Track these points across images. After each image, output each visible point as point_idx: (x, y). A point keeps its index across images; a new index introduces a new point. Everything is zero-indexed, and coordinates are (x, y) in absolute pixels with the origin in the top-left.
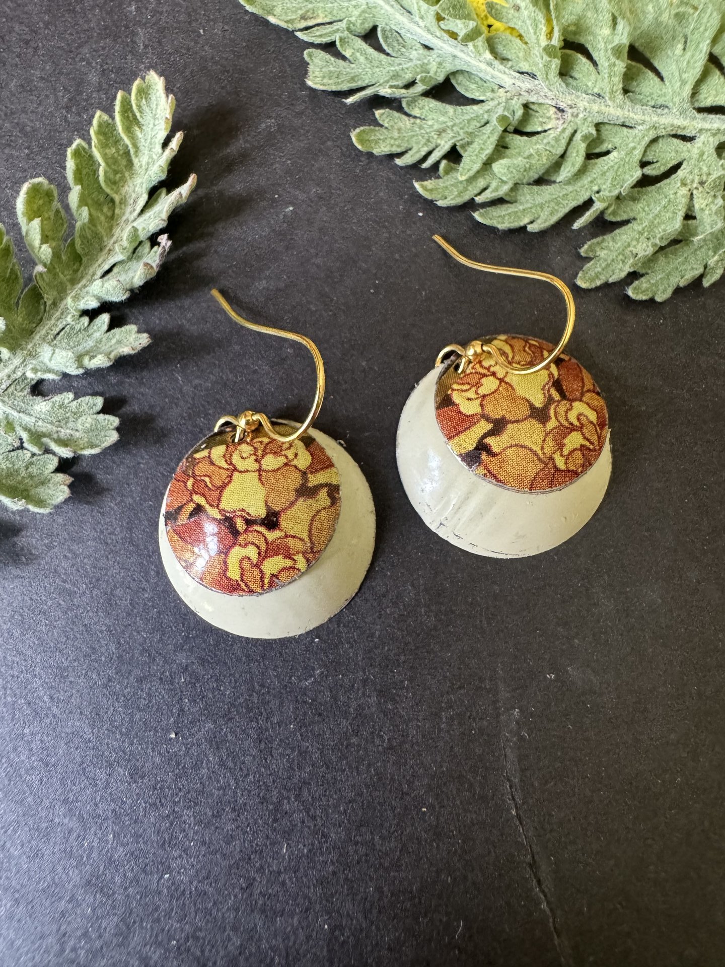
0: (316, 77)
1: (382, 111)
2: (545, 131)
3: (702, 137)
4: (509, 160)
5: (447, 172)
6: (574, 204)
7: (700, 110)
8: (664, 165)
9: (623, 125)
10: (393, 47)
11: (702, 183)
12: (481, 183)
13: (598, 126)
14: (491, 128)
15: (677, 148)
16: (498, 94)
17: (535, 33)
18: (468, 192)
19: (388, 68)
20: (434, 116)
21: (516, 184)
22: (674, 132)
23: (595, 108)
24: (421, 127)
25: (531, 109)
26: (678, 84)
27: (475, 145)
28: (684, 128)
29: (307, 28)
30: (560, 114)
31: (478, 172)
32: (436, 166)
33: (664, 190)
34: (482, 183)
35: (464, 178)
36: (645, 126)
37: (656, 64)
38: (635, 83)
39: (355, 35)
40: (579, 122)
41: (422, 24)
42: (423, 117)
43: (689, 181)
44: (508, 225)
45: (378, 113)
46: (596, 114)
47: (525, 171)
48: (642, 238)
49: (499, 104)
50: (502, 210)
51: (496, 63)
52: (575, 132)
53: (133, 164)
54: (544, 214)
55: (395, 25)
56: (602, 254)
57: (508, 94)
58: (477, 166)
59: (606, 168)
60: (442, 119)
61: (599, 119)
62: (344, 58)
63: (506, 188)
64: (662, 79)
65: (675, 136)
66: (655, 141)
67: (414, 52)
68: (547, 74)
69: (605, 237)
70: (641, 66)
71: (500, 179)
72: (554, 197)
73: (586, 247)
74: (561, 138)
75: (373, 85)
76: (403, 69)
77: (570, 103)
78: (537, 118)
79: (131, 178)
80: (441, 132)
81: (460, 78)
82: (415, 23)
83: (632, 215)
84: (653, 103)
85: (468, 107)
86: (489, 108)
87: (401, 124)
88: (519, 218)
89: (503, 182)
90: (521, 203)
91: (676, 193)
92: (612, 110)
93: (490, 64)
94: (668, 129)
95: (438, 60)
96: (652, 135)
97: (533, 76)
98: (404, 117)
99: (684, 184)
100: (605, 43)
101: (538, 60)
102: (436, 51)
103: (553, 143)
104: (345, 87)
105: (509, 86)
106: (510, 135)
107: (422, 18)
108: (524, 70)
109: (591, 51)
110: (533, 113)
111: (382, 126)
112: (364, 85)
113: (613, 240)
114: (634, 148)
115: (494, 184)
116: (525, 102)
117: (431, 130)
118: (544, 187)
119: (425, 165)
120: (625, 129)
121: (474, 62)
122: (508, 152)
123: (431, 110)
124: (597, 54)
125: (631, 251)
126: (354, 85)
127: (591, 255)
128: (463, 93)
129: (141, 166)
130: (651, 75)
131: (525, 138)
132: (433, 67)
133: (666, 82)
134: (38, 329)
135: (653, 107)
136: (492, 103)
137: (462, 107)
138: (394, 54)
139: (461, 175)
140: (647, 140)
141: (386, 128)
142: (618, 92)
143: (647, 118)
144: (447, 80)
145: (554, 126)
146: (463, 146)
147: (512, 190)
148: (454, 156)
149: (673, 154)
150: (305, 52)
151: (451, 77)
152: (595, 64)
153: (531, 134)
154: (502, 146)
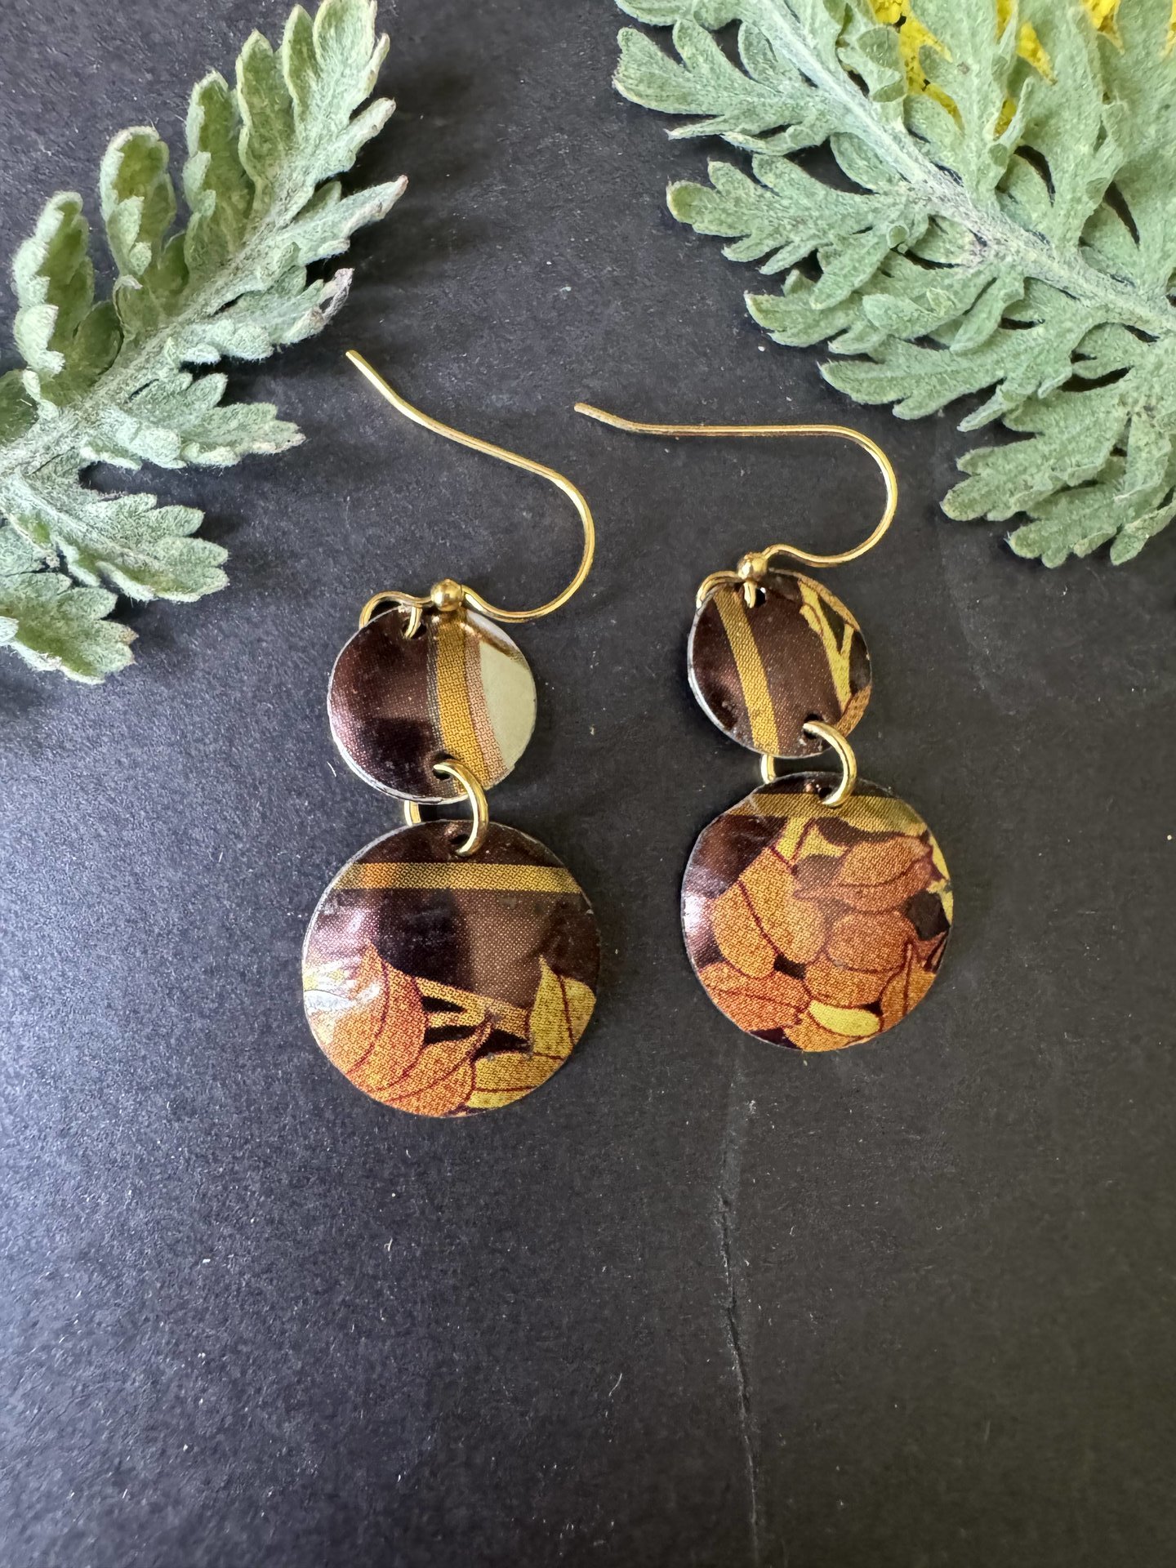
0: (628, 77)
1: (719, 164)
2: (950, 266)
3: (1167, 341)
4: (892, 298)
5: (796, 288)
6: (963, 389)
8: (1104, 366)
9: (1064, 292)
10: (756, 63)
11: (1148, 409)
13: (1028, 282)
14: (876, 240)
15: (1128, 347)
16: (896, 188)
17: (980, 117)
18: (818, 329)
19: (742, 97)
20: (795, 194)
21: (890, 336)
22: (1131, 324)
23: (1033, 255)
24: (770, 206)
25: (938, 225)
26: (1158, 256)
27: (846, 259)
28: (1147, 322)
30: (978, 247)
31: (841, 303)
32: (782, 275)
33: (1093, 403)
34: (842, 321)
35: (819, 307)
36: (1093, 302)
37: (1135, 215)
38: (1098, 235)
39: (703, 26)
40: (1003, 267)
41: (811, 42)
42: (776, 190)
43: (1130, 400)
44: (866, 398)
45: (716, 167)
46: (1032, 265)
47: (909, 321)
48: (1046, 464)
49: (894, 204)
50: (863, 371)
51: (908, 140)
52: (994, 280)
53: (293, 131)
54: (919, 393)
55: (769, 30)
56: (984, 472)
57: (912, 193)
58: (843, 293)
59: (1023, 347)
60: (805, 202)
61: (1033, 273)
62: (678, 59)
63: (875, 339)
64: (1137, 239)
65: (1131, 329)
66: (1099, 327)
67: (787, 82)
68: (978, 182)
69: (996, 449)
70: (1114, 212)
71: (869, 321)
72: (940, 370)
73: (967, 457)
74: (972, 284)
75: (714, 117)
76: (764, 105)
77: (999, 236)
78: (944, 242)
79: (286, 155)
80: (798, 222)
81: (846, 145)
82: (800, 36)
83: (1040, 426)
84: (1113, 271)
85: (848, 197)
86: (879, 205)
87: (741, 193)
88: (883, 388)
89: (873, 328)
90: (890, 368)
91: (1108, 412)
92: (1055, 266)
93: (896, 138)
94: (1124, 317)
95: (821, 106)
96: (1100, 317)
97: (957, 179)
98: (749, 182)
99: (1123, 403)
100: (1077, 165)
101: (972, 157)
102: (820, 92)
103: (957, 287)
104: (670, 108)
105: (917, 183)
106: (900, 257)
107: (813, 32)
108: (945, 165)
109: (1051, 168)
110: (940, 233)
111: (713, 187)
112: (700, 113)
113: (1005, 456)
114: (1070, 330)
115: (858, 327)
116: (933, 213)
117: (785, 214)
118: (929, 351)
119: (765, 270)
120: (1064, 299)
121: (875, 128)
122: (891, 283)
123: (791, 182)
124: (1059, 176)
125: (1025, 481)
126: (683, 109)
127: (969, 471)
128: (844, 170)
129: (307, 139)
130: (1122, 228)
131: (919, 268)
132: (811, 116)
133: (1141, 247)
134: (103, 378)
135: (1113, 277)
136: (882, 198)
137: (839, 193)
138: (755, 76)
139: (816, 301)
140: (1091, 323)
141: (719, 192)
142: (1071, 243)
143: (1101, 293)
144: (827, 143)
145: (965, 262)
146: (827, 256)
147: (883, 344)
148: (810, 267)
149: (1120, 353)
150: (622, 31)
151: (832, 139)
152: (1051, 189)
153: (930, 265)
154: (884, 270)
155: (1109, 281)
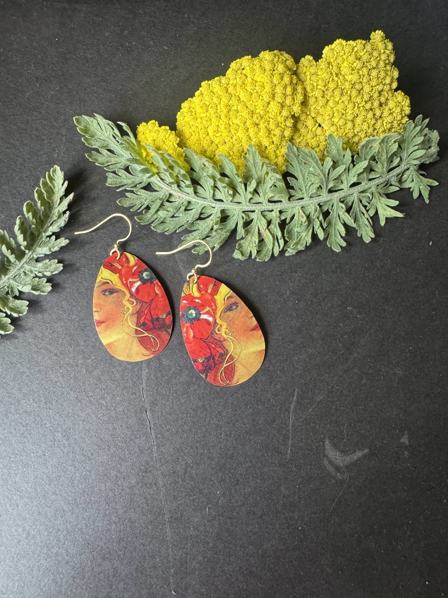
0: (109, 181)
2: (175, 202)
5: (146, 212)
7: (216, 200)
8: (206, 214)
10: (134, 173)
12: (155, 217)
13: (189, 203)
14: (159, 201)
16: (162, 190)
18: (151, 219)
19: (131, 179)
20: (144, 195)
21: (165, 217)
23: (187, 197)
24: (140, 198)
26: (209, 193)
27: (154, 206)
29: (108, 165)
30: (179, 197)
32: (142, 211)
39: (121, 169)
40: (184, 200)
42: (140, 195)
44: (160, 232)
45: (127, 194)
49: (163, 192)
51: (161, 181)
52: (183, 203)
55: (134, 167)
56: (188, 239)
57: (165, 190)
58: (154, 212)
59: (190, 214)
60: (146, 196)
62: (118, 175)
64: (205, 190)
66: (204, 208)
67: (140, 175)
68: (174, 187)
72: (176, 222)
73: (183, 237)
74: (179, 204)
75: (125, 185)
77: (181, 195)
78: (173, 198)
80: (145, 200)
81: (152, 184)
83: (197, 228)
84: (203, 197)
85: (154, 193)
86: (159, 194)
87: (133, 197)
89: (161, 217)
91: (209, 223)
92: (192, 198)
93: (159, 181)
94: (207, 205)
96: (203, 206)
98: (135, 195)
99: (212, 220)
103: (177, 205)
104: (117, 185)
105: (165, 188)
106: (165, 202)
110: (172, 196)
111: (128, 198)
112: (123, 185)
113: (191, 235)
114: (199, 209)
115: (159, 217)
116: (169, 193)
117: (143, 199)
118: (174, 219)
119: (139, 211)
121: (155, 181)
122: (164, 207)
123: (143, 193)
126: (121, 185)
127: (185, 240)
128: (153, 188)
131: (169, 203)
132: (144, 181)
136: (161, 192)
137: (152, 193)
138: (134, 175)
139: (149, 214)
140: (202, 207)
142: (193, 193)
145: (177, 200)
146: (151, 205)
148: (148, 208)
149: (210, 211)
150: (107, 174)
151: (149, 184)
153: (171, 202)
154: (162, 205)
155: (202, 199)
